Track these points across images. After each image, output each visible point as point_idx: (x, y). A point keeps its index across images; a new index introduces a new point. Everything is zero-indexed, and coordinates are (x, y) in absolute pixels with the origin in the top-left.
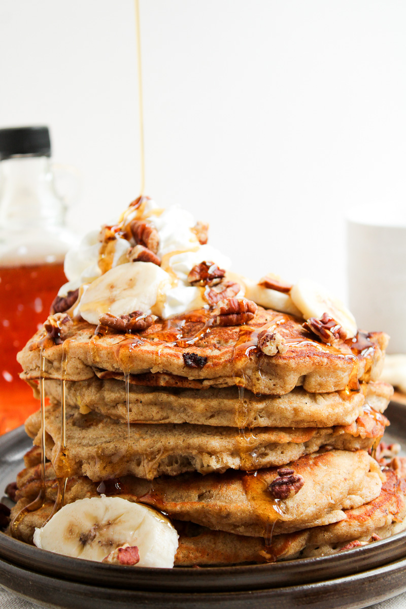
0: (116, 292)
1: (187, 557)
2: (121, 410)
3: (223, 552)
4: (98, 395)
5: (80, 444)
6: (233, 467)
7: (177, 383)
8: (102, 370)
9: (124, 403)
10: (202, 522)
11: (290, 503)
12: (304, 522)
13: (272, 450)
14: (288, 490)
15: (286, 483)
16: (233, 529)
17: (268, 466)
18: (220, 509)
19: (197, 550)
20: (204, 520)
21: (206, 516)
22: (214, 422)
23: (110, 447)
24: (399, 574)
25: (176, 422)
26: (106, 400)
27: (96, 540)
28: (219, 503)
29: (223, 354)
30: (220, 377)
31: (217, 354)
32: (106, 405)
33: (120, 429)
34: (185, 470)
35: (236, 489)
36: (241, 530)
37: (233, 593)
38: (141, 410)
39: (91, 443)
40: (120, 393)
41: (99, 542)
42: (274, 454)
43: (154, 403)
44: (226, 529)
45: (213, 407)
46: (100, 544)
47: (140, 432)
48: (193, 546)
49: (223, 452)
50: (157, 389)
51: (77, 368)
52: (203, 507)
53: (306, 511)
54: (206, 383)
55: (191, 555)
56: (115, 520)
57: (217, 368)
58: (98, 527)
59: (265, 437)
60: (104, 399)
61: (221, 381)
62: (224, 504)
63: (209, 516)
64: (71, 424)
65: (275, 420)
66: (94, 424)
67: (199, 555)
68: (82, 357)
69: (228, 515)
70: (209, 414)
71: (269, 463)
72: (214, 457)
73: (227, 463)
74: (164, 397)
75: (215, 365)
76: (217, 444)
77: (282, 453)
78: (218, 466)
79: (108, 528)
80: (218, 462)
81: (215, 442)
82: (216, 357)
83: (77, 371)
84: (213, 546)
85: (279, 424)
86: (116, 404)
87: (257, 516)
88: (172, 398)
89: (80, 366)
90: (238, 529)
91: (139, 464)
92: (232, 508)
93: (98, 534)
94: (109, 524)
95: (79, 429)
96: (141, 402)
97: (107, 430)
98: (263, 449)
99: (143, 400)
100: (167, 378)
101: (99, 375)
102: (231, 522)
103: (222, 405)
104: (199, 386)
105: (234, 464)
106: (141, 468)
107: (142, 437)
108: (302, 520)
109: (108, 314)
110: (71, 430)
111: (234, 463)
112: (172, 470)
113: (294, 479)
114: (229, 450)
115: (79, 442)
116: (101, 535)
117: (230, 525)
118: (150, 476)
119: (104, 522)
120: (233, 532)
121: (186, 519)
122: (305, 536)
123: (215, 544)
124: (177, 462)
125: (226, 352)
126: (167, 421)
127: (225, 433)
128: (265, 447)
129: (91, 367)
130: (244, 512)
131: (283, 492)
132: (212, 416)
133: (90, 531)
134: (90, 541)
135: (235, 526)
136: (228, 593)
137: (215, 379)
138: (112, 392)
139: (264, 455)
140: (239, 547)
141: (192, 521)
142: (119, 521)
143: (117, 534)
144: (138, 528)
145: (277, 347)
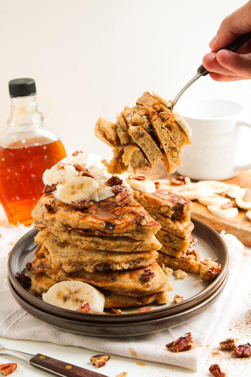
0: (75, 189)
1: (107, 305)
2: (78, 243)
3: (121, 303)
4: (69, 236)
5: (61, 255)
6: (126, 268)
7: (102, 234)
8: (70, 227)
9: (80, 240)
10: (113, 291)
11: (149, 283)
13: (142, 260)
14: (149, 278)
15: (147, 275)
16: (126, 294)
17: (140, 267)
18: (121, 286)
19: (111, 302)
20: (114, 290)
21: (115, 289)
22: (118, 250)
23: (74, 259)
24: (195, 312)
25: (102, 249)
26: (72, 239)
27: (71, 299)
28: (120, 283)
29: (122, 223)
30: (121, 233)
31: (120, 223)
32: (72, 240)
33: (78, 250)
34: (105, 268)
35: (127, 277)
36: (129, 294)
37: (128, 324)
38: (87, 244)
39: (66, 256)
40: (78, 236)
41: (72, 300)
42: (143, 262)
43: (92, 242)
44: (123, 294)
45: (118, 244)
46: (73, 300)
47: (87, 252)
48: (109, 300)
49: (122, 262)
50: (94, 236)
51: (60, 226)
52: (114, 285)
53: (156, 286)
54: (114, 235)
55: (108, 304)
56: (78, 290)
57: (120, 230)
58: (71, 293)
59: (139, 256)
60: (71, 238)
61: (121, 234)
62: (122, 284)
63: (116, 288)
64: (56, 245)
65: (144, 248)
66: (67, 245)
67: (111, 304)
68: (62, 221)
69: (124, 288)
70: (116, 247)
72: (118, 265)
73: (123, 267)
74: (96, 239)
76: (120, 260)
77: (146, 261)
78: (120, 269)
79: (76, 294)
80: (120, 266)
81: (118, 259)
82: (119, 225)
83: (60, 227)
84: (118, 300)
85: (145, 250)
86: (76, 240)
87: (136, 289)
88: (100, 240)
89: (61, 225)
90: (128, 294)
91: (86, 266)
92: (126, 285)
93: (71, 296)
94: (76, 292)
95: (60, 248)
96: (87, 241)
97: (72, 250)
98: (139, 260)
99: (88, 240)
100: (98, 232)
101: (69, 229)
102: (125, 291)
103: (122, 243)
104: (112, 236)
105: (126, 267)
106: (87, 268)
107: (88, 255)
108: (154, 290)
109: (72, 201)
110: (57, 248)
111: (126, 266)
112: (100, 269)
113: (151, 273)
114: (124, 262)
115: (61, 254)
116: (73, 296)
117: (125, 292)
118: (91, 271)
119: (73, 291)
120: (126, 295)
121: (106, 289)
122: (155, 295)
123: (118, 299)
124: (102, 266)
125: (124, 223)
126: (98, 249)
127: (122, 254)
128: (139, 259)
129: (66, 225)
130: (130, 287)
131: (146, 279)
132: (117, 248)
133: (68, 295)
134: (68, 299)
135: (127, 293)
136: (126, 324)
137: (118, 234)
138: (75, 235)
139: (139, 262)
140: (128, 301)
141: (109, 290)
142: (80, 291)
143: (80, 296)
144: (88, 294)
145: (146, 221)
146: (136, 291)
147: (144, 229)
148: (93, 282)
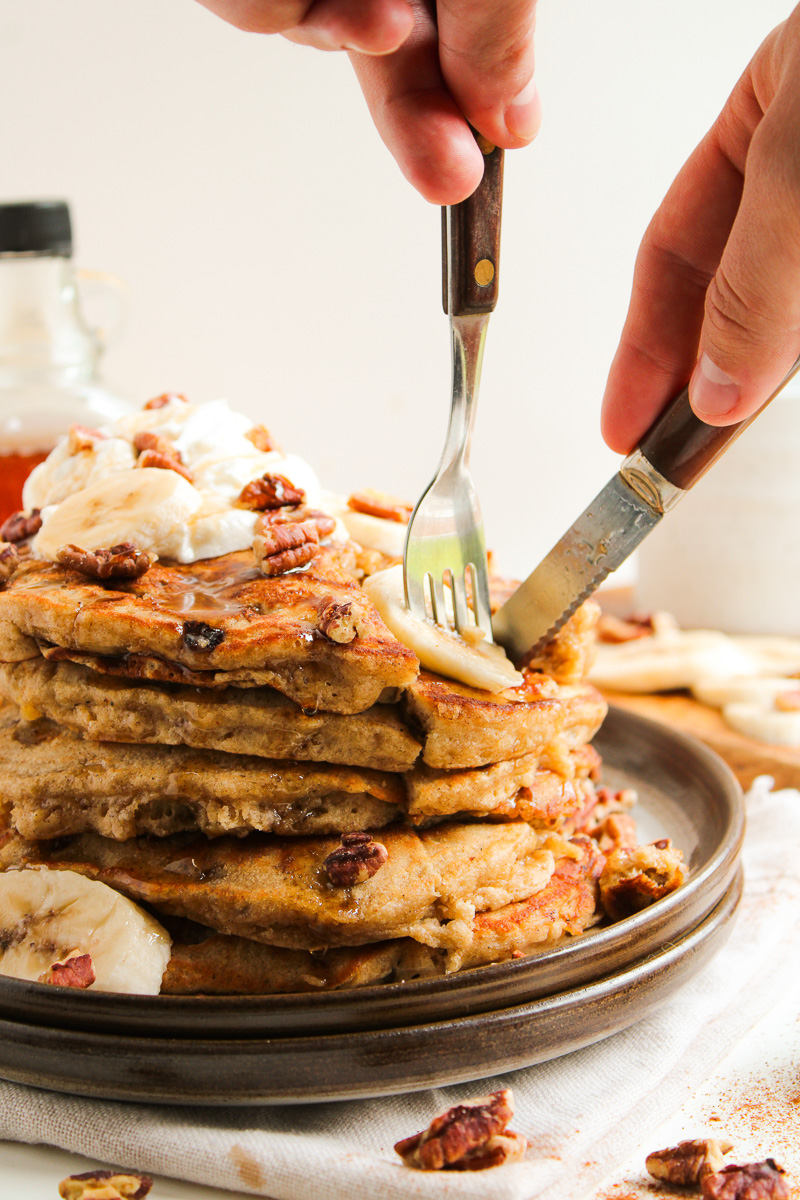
0: (101, 512)
1: (178, 980)
2: (81, 717)
3: (240, 973)
4: (45, 687)
5: (15, 772)
6: (259, 827)
7: (172, 675)
8: (50, 645)
9: (89, 703)
10: (205, 920)
11: (358, 893)
12: (379, 926)
13: (335, 804)
14: (356, 871)
15: (352, 858)
16: (254, 934)
17: (326, 832)
18: (233, 898)
19: (196, 968)
20: (207, 916)
21: (211, 910)
22: (227, 746)
23: (59, 781)
25: (169, 742)
26: (57, 698)
27: (27, 941)
28: (233, 887)
29: (251, 629)
30: (243, 668)
31: (242, 629)
32: (58, 706)
33: (82, 750)
34: (181, 827)
35: (267, 864)
36: (268, 934)
37: (238, 1042)
38: (111, 718)
39: (31, 772)
40: (79, 686)
41: (31, 944)
42: (338, 812)
43: (130, 707)
44: (244, 933)
45: (229, 720)
46: (33, 949)
47: (113, 756)
48: (189, 961)
49: (244, 800)
50: (143, 683)
51: (9, 640)
52: (206, 893)
53: (384, 908)
54: (219, 679)
55: (184, 976)
56: (61, 909)
57: (236, 653)
58: (31, 920)
59: (321, 780)
60: (54, 696)
61: (242, 675)
62: (241, 888)
63: (215, 908)
64: (9, 737)
65: (340, 751)
66: (49, 738)
67: (198, 976)
68: (17, 619)
69: (246, 907)
70: (223, 732)
71: (327, 825)
72: (226, 808)
73: (249, 820)
74: (147, 697)
75: (235, 647)
76: (233, 786)
77: (354, 811)
78: (233, 825)
79: (49, 921)
80: (232, 817)
81: (226, 782)
82: (241, 634)
83: (9, 645)
84: (225, 962)
85: (347, 759)
86: (74, 704)
87: (297, 912)
88: (162, 700)
89: (14, 636)
90: (263, 934)
91: (104, 813)
92: (253, 896)
93: (30, 932)
94: (51, 915)
95: (21, 746)
96: (112, 704)
97: (62, 750)
98: (319, 801)
99: (114, 701)
100: (156, 664)
101: (46, 653)
102: (249, 920)
103: (246, 716)
104: (209, 684)
105: (261, 823)
106: (106, 819)
107: (113, 766)
108: (377, 924)
109: (72, 547)
110: (9, 748)
111: (261, 820)
112: (160, 826)
113: (368, 850)
114: (254, 797)
115: (14, 769)
116: (35, 933)
117: (251, 926)
118: (118, 833)
119: (42, 912)
120: (254, 938)
121: (178, 912)
122: (391, 953)
123: (228, 957)
124: (169, 813)
125: (259, 626)
126: (154, 740)
127: (251, 766)
128: (323, 799)
129: (33, 639)
130: (271, 903)
131: (346, 873)
132: (229, 735)
133: (17, 926)
134: (14, 943)
135: (258, 928)
136: (229, 1042)
137: (234, 671)
138: (68, 683)
139: (320, 811)
140: (269, 967)
141: (189, 916)
142: (70, 911)
143: (64, 932)
144: (100, 923)
145: (355, 628)
146: (297, 923)
147: (343, 661)
148: (126, 880)
